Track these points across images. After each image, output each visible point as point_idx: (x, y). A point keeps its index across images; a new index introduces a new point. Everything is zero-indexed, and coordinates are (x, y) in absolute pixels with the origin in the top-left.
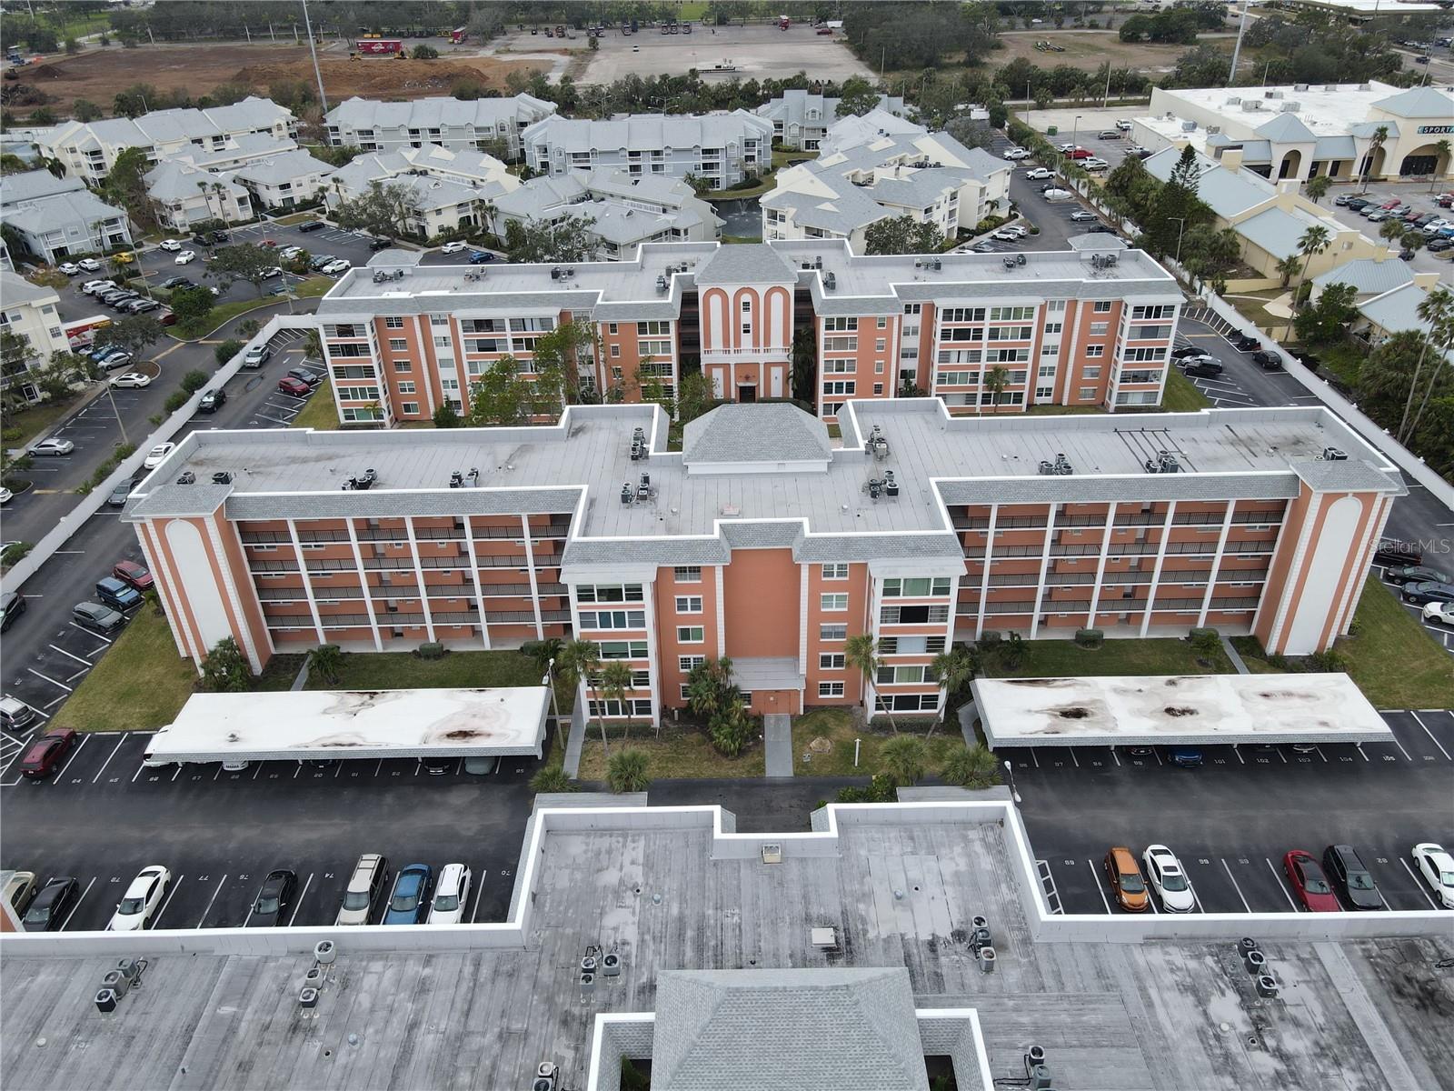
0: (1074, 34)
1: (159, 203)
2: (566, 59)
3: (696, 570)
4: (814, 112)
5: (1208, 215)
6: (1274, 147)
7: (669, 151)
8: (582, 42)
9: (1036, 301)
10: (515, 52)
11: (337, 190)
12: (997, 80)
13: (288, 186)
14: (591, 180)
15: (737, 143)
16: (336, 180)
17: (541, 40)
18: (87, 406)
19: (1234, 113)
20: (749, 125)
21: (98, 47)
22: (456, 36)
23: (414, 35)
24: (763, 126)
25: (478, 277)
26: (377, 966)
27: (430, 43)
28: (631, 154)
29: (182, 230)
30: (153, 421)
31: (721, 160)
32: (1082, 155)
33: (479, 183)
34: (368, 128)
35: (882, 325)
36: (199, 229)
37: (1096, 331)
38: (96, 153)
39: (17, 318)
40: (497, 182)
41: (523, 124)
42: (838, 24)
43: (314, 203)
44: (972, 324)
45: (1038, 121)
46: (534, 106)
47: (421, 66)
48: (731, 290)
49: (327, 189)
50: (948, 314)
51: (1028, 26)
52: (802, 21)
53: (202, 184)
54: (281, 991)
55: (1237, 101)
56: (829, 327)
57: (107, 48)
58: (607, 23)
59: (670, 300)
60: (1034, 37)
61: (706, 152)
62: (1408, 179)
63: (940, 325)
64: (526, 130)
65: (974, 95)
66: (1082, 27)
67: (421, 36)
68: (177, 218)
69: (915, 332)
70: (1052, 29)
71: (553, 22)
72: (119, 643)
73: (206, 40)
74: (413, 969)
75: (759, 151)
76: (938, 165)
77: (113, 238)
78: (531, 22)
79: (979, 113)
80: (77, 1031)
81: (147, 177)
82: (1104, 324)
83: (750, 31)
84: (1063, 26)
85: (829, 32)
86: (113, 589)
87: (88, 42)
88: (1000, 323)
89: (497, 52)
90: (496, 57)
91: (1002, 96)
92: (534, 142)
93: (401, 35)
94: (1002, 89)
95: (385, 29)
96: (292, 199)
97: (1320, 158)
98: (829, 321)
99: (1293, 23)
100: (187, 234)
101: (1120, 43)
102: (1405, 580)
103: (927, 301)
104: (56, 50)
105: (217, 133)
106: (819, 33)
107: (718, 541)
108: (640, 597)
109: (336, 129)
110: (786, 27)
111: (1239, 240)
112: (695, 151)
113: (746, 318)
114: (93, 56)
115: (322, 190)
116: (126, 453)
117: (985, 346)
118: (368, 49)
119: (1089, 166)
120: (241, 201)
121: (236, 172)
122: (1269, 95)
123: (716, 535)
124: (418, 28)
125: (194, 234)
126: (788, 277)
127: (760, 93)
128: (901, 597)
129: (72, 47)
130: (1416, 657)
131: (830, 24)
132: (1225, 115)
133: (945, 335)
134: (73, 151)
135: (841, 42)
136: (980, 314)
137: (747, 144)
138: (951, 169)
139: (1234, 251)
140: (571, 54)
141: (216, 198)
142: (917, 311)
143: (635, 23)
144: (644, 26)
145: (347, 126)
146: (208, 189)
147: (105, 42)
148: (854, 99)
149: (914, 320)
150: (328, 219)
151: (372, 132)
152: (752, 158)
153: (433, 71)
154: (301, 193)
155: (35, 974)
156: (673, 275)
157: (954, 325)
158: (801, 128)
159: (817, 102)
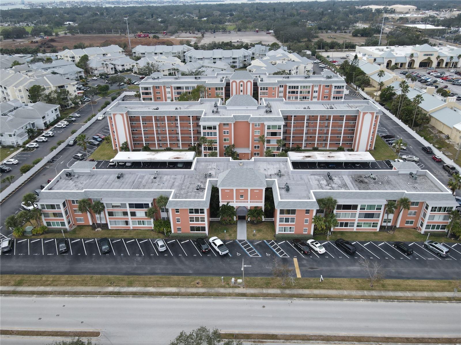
0: (341, 35)
1: (91, 68)
2: (195, 39)
3: (228, 124)
4: (263, 50)
5: (363, 73)
6: (385, 59)
7: (223, 58)
8: (200, 35)
9: (311, 84)
10: (181, 37)
11: (137, 66)
12: (315, 44)
13: (124, 65)
14: (203, 63)
15: (242, 56)
16: (137, 63)
17: (188, 35)
18: (81, 109)
19: (377, 52)
20: (245, 52)
21: (64, 35)
22: (164, 33)
23: (152, 33)
24: (249, 53)
25: (177, 79)
26: (166, 176)
27: (157, 35)
28: (214, 59)
29: (97, 75)
30: (99, 110)
31: (237, 61)
32: (335, 62)
33: (174, 64)
34: (144, 52)
35: (274, 89)
36: (101, 75)
37: (326, 93)
38: (73, 57)
39: (67, 87)
40: (179, 64)
41: (185, 52)
42: (272, 31)
43: (130, 70)
44: (295, 90)
45: (324, 54)
46: (187, 48)
47: (155, 40)
48: (238, 81)
49: (134, 66)
50: (290, 87)
51: (327, 32)
52: (262, 31)
53: (103, 64)
54: (149, 178)
55: (379, 49)
56: (261, 90)
57: (66, 35)
58: (207, 31)
59: (223, 82)
60: (328, 35)
61: (233, 58)
62: (421, 68)
63: (288, 90)
64: (185, 53)
65: (308, 48)
66: (342, 33)
67: (154, 33)
68: (96, 72)
69: (282, 92)
70: (333, 33)
71: (191, 30)
72: (99, 148)
73: (94, 34)
74: (173, 176)
75: (248, 59)
76: (294, 61)
77: (80, 76)
78: (185, 30)
79: (309, 52)
80: (113, 182)
81: (88, 63)
82: (328, 91)
83: (247, 33)
84: (337, 32)
85: (270, 33)
86: (97, 138)
87: (61, 33)
88: (302, 89)
89: (176, 37)
90: (175, 38)
91: (315, 48)
92: (188, 56)
93: (148, 33)
94: (315, 46)
95: (144, 32)
96: (124, 69)
97: (397, 62)
98: (261, 88)
99: (401, 31)
100: (98, 76)
101: (352, 37)
102: (389, 140)
103: (285, 84)
104: (52, 35)
105: (104, 53)
106: (267, 34)
107: (233, 118)
108: (216, 129)
109: (135, 53)
110: (258, 32)
111: (370, 79)
112: (230, 58)
113: (242, 88)
114: (63, 37)
115: (133, 66)
116: (95, 116)
117: (299, 95)
118: (140, 36)
119: (336, 64)
120: (112, 69)
121: (110, 62)
122: (387, 48)
123: (232, 116)
124: (153, 31)
125: (100, 76)
126: (252, 78)
127: (249, 47)
128: (271, 130)
129: (57, 35)
130: (388, 153)
131: (270, 31)
132: (374, 52)
133: (289, 92)
134: (67, 57)
135: (273, 36)
136: (297, 87)
137: (244, 57)
138: (297, 62)
139: (369, 81)
140: (197, 38)
141: (106, 68)
142: (282, 87)
143: (214, 30)
144: (217, 31)
145: (138, 52)
146: (104, 65)
147: (66, 34)
148: (274, 47)
149: (282, 89)
150: (134, 74)
151: (144, 54)
152: (246, 61)
153: (159, 41)
154: (126, 67)
155: (103, 176)
156: (224, 78)
157: (291, 90)
158: (259, 54)
159: (263, 48)
